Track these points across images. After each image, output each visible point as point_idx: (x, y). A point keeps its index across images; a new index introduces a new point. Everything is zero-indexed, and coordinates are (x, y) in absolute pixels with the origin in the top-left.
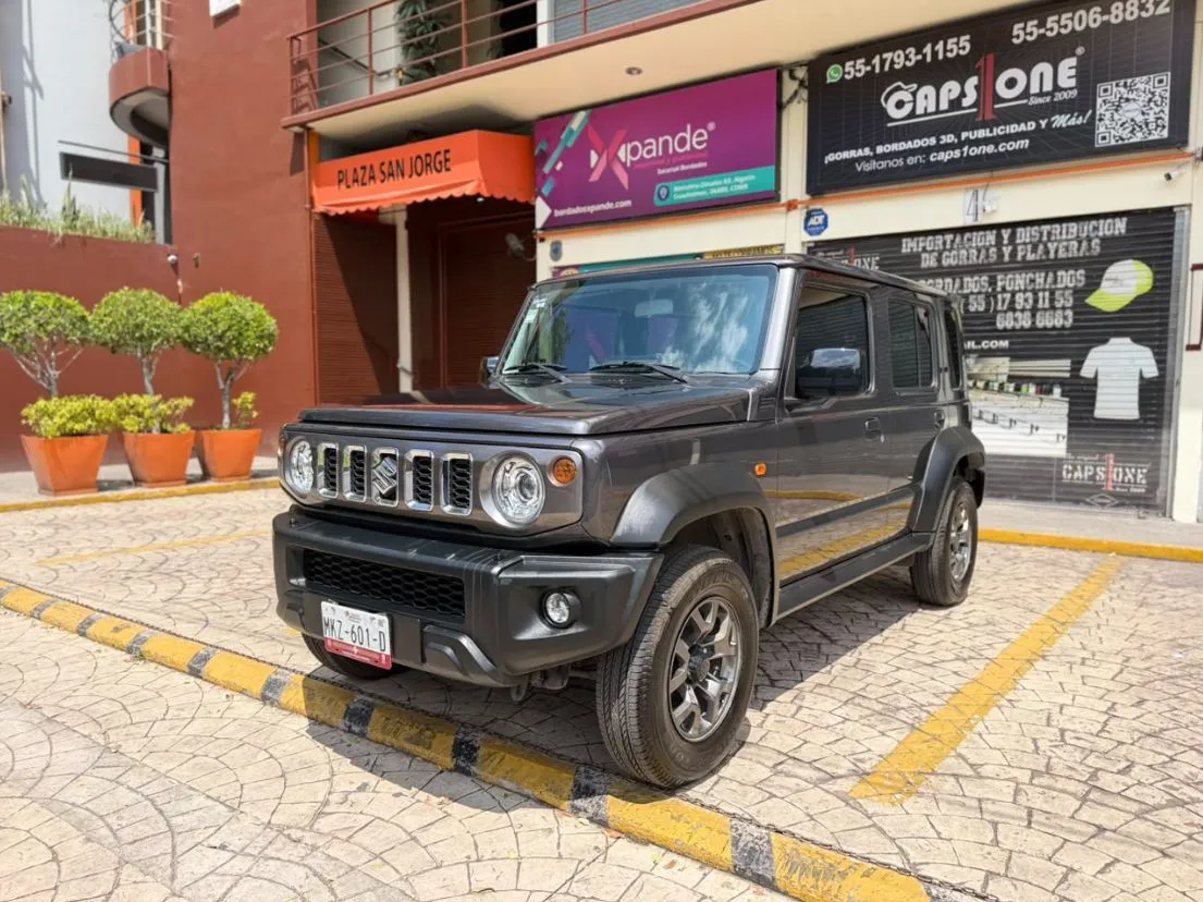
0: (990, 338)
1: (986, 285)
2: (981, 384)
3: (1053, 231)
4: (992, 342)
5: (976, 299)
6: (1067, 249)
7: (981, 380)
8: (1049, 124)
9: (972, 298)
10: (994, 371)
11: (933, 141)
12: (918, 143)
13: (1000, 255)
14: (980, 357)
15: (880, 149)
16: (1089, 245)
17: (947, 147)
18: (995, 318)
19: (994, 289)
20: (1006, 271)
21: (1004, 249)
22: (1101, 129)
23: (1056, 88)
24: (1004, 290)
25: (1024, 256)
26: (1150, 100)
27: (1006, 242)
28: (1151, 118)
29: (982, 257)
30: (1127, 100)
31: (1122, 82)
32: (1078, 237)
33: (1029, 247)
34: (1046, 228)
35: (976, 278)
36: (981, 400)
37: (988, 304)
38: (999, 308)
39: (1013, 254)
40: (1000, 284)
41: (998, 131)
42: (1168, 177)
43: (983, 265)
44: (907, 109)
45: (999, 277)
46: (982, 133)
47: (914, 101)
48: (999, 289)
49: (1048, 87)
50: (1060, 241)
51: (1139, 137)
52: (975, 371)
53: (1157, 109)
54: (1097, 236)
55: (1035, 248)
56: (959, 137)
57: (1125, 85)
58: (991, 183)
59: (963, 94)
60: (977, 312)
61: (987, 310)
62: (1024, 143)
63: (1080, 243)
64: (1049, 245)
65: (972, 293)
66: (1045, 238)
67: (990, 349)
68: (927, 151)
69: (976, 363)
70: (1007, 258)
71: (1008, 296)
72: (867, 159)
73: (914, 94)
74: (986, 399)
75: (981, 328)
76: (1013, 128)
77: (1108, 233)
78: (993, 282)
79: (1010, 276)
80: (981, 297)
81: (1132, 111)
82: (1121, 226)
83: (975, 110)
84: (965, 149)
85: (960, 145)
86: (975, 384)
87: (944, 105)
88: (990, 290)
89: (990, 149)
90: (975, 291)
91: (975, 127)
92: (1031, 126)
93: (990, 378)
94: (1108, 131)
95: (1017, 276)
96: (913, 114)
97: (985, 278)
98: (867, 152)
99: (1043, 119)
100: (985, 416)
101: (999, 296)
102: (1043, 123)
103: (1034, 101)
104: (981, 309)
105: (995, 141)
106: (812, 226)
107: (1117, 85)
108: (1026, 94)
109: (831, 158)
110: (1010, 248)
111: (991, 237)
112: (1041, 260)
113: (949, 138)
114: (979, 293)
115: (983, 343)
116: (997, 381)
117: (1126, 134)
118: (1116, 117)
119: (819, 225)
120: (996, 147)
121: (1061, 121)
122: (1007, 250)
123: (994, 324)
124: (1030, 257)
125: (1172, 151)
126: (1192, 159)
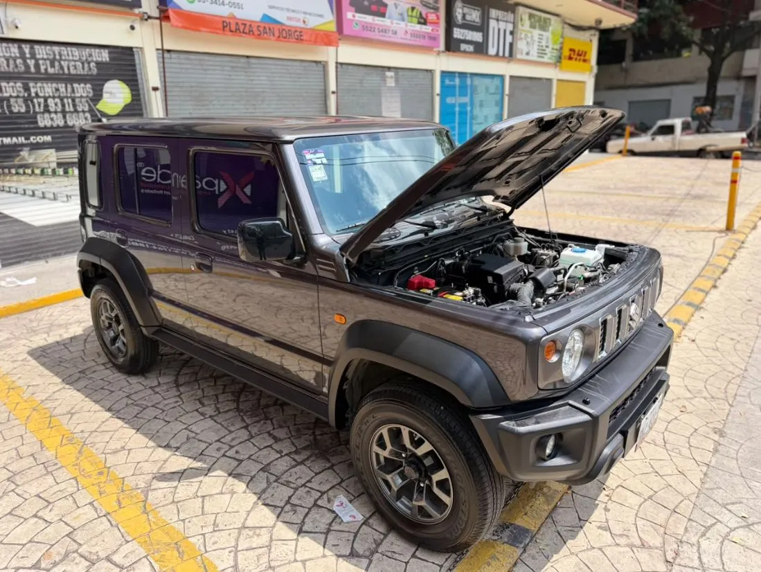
0: (36, 134)
1: (22, 90)
2: (38, 171)
3: (62, 52)
4: (38, 138)
5: (17, 102)
6: (75, 67)
7: (37, 168)
9: (12, 100)
10: (46, 160)
13: (27, 67)
14: (31, 150)
16: (89, 66)
18: (36, 118)
19: (29, 95)
20: (36, 80)
21: (28, 61)
24: (37, 96)
25: (46, 70)
27: (28, 56)
29: (12, 66)
32: (80, 59)
33: (48, 62)
34: (56, 49)
35: (11, 84)
36: (41, 184)
37: (27, 106)
38: (37, 109)
39: (37, 66)
40: (33, 90)
42: (132, 28)
43: (14, 73)
45: (31, 85)
48: (33, 95)
50: (69, 61)
52: (31, 161)
54: (92, 61)
55: (53, 66)
58: (8, 3)
60: (19, 112)
61: (28, 112)
63: (83, 63)
64: (62, 63)
65: (11, 96)
66: (58, 57)
67: (38, 143)
69: (30, 155)
70: (33, 70)
71: (42, 100)
74: (44, 183)
75: (26, 126)
77: (100, 59)
78: (27, 89)
79: (39, 85)
80: (20, 101)
82: (105, 56)
86: (33, 172)
88: (26, 95)
90: (14, 94)
93: (45, 165)
95: (45, 85)
97: (19, 84)
100: (47, 195)
101: (35, 100)
104: (23, 110)
110: (33, 61)
111: (14, 50)
112: (59, 74)
114: (18, 97)
115: (32, 138)
116: (50, 167)
122: (31, 63)
123: (36, 122)
124: (51, 71)
125: (127, 10)
126: (138, 18)
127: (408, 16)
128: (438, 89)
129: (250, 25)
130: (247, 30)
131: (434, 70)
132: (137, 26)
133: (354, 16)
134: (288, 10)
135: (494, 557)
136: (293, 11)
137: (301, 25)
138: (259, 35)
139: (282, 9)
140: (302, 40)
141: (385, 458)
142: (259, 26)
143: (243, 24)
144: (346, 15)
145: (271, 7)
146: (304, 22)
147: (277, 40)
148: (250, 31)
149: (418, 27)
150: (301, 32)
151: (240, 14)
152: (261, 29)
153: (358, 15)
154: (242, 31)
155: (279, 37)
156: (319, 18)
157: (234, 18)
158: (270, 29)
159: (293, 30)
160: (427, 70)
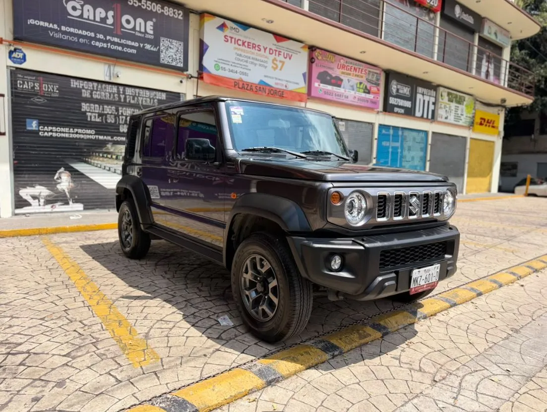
0: (117, 136)
1: (114, 111)
2: (114, 157)
3: (140, 92)
4: (118, 138)
5: (110, 117)
6: (146, 101)
7: (114, 155)
8: (144, 46)
9: (108, 116)
10: (120, 151)
11: (93, 35)
12: (84, 33)
13: (120, 98)
14: (113, 144)
15: (63, 28)
16: (154, 101)
17: (100, 40)
18: (119, 126)
19: (118, 113)
20: (123, 106)
21: (121, 96)
22: (162, 56)
23: (146, 32)
24: (122, 115)
25: (130, 101)
26: (177, 51)
27: (121, 93)
28: (178, 58)
29: (111, 97)
30: (170, 48)
31: (168, 40)
32: (149, 97)
33: (131, 97)
34: (137, 90)
35: (110, 107)
36: (115, 164)
37: (116, 120)
38: (121, 122)
39: (125, 98)
40: (120, 111)
41: (123, 41)
42: (181, 82)
43: (112, 101)
44: (78, 13)
45: (120, 108)
46: (116, 40)
47: (82, 10)
48: (120, 114)
49: (143, 30)
50: (143, 97)
51: (174, 64)
52: (112, 150)
53: (180, 55)
54: (156, 99)
55: (134, 99)
56: (105, 37)
57: (169, 41)
58: (117, 64)
59: (106, 18)
60: (111, 123)
61: (116, 122)
62: (134, 51)
63: (150, 99)
64: (139, 98)
65: (108, 114)
66: (137, 95)
67: (117, 141)
68: (91, 39)
69: (112, 147)
70: (122, 100)
71: (124, 117)
72: (56, 31)
73: (82, 6)
74: (117, 164)
75: (113, 131)
76: (129, 43)
77: (160, 98)
78: (117, 110)
79: (124, 109)
80: (112, 116)
81: (171, 52)
82: (163, 96)
83: (112, 27)
84: (109, 44)
85: (107, 42)
86: (112, 157)
87: (98, 19)
88: (116, 113)
89: (120, 48)
90: (110, 113)
91: (113, 36)
92: (136, 44)
93: (119, 154)
94: (165, 58)
95: (127, 109)
96: (81, 16)
97: (113, 107)
98: (56, 27)
99: (142, 43)
100: (117, 171)
101: (120, 117)
102: (142, 45)
103: (138, 34)
104: (113, 122)
105: (123, 46)
106: (14, 58)
107: (167, 40)
108: (134, 29)
109: (31, 22)
110: (124, 96)
111: (115, 89)
112: (136, 104)
113: (101, 36)
114: (111, 114)
115: (115, 138)
116: (121, 155)
117: (170, 61)
118: (167, 53)
119: (20, 58)
120: (123, 49)
121: (148, 47)
122: (122, 97)
123: (119, 129)
124: (132, 102)
125: (180, 72)
126: (185, 77)
127: (357, 87)
128: (376, 136)
129: (251, 86)
130: (249, 88)
131: (374, 123)
132: (184, 81)
133: (319, 85)
134: (276, 79)
135: (307, 353)
136: (279, 80)
137: (284, 88)
138: (256, 92)
139: (273, 78)
140: (283, 97)
141: (250, 280)
142: (257, 86)
143: (246, 84)
144: (314, 84)
145: (265, 76)
146: (286, 86)
147: (267, 96)
148: (250, 89)
149: (364, 95)
150: (282, 92)
151: (245, 79)
152: (258, 88)
153: (322, 85)
154: (246, 88)
155: (268, 94)
156: (296, 85)
157: (242, 81)
158: (263, 89)
159: (278, 90)
160: (369, 123)
